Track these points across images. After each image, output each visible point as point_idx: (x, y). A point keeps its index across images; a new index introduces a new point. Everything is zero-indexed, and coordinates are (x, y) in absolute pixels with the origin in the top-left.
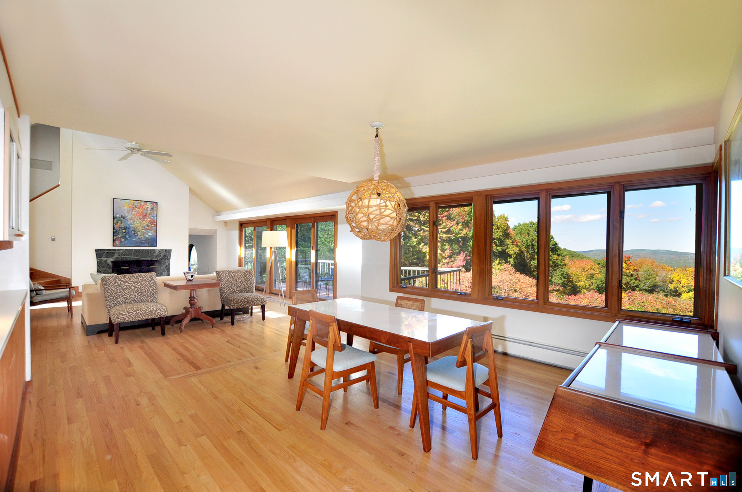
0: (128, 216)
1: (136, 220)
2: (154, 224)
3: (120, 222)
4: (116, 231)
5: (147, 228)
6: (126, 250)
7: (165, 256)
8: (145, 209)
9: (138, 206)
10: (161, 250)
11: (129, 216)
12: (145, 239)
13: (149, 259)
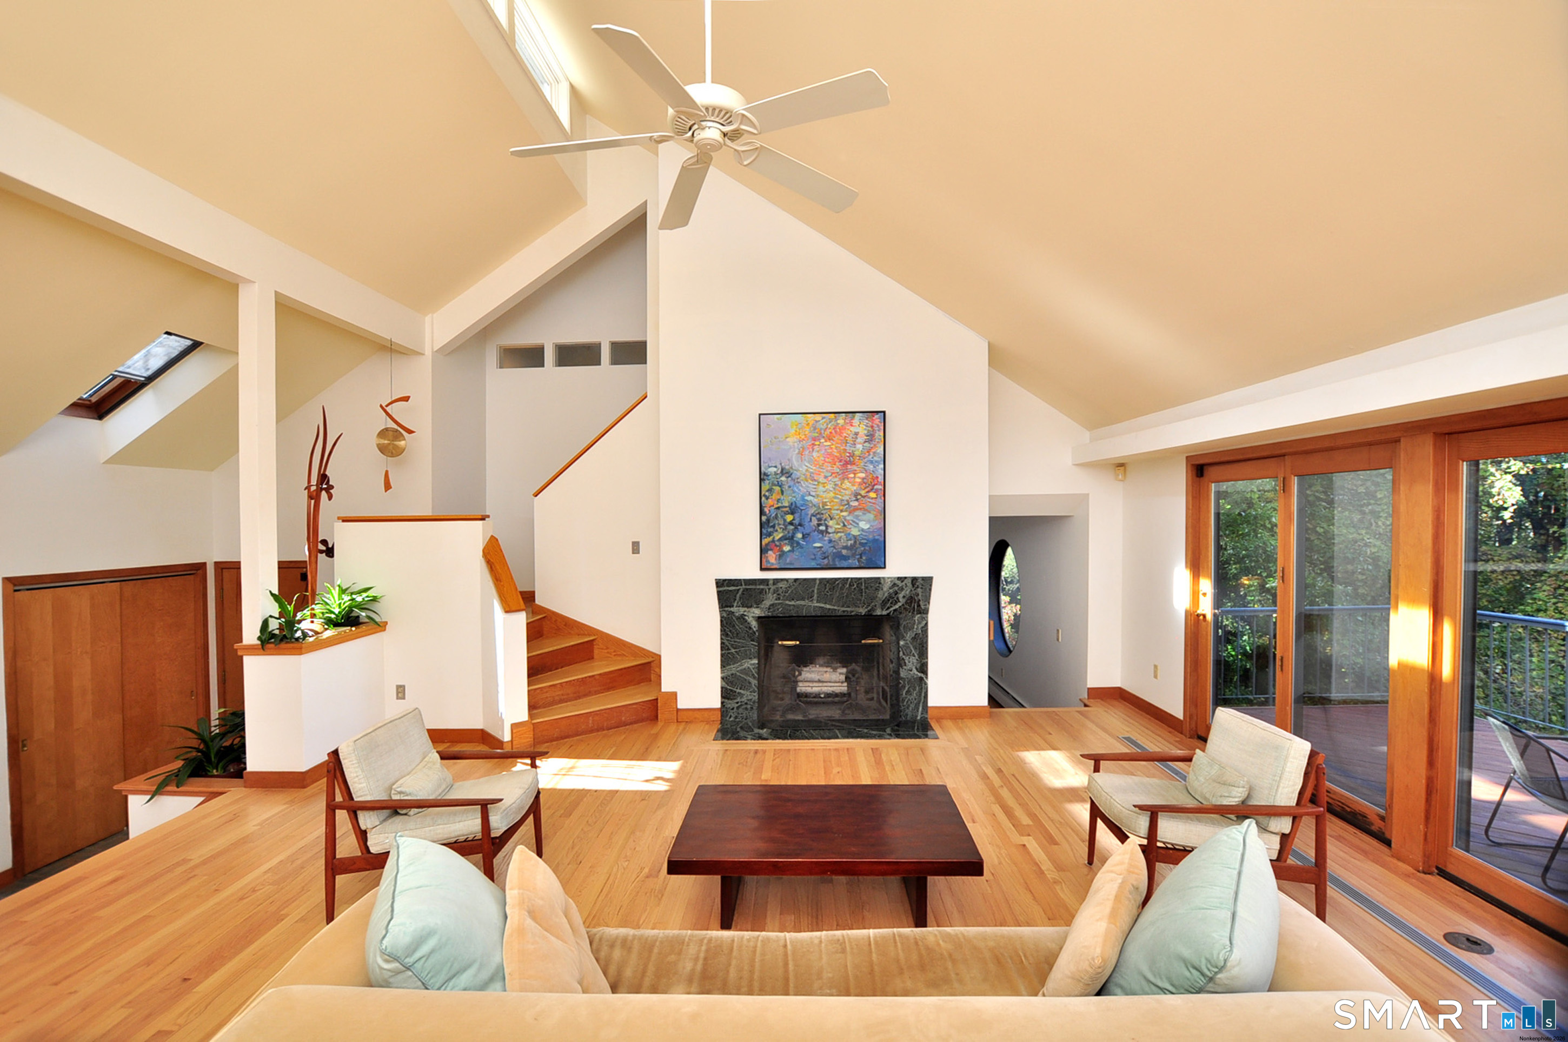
0: (801, 468)
1: (822, 480)
2: (876, 491)
3: (777, 488)
4: (768, 520)
5: (856, 504)
6: (796, 580)
7: (911, 600)
8: (849, 439)
9: (828, 432)
10: (899, 578)
11: (803, 469)
12: (850, 543)
13: (863, 611)
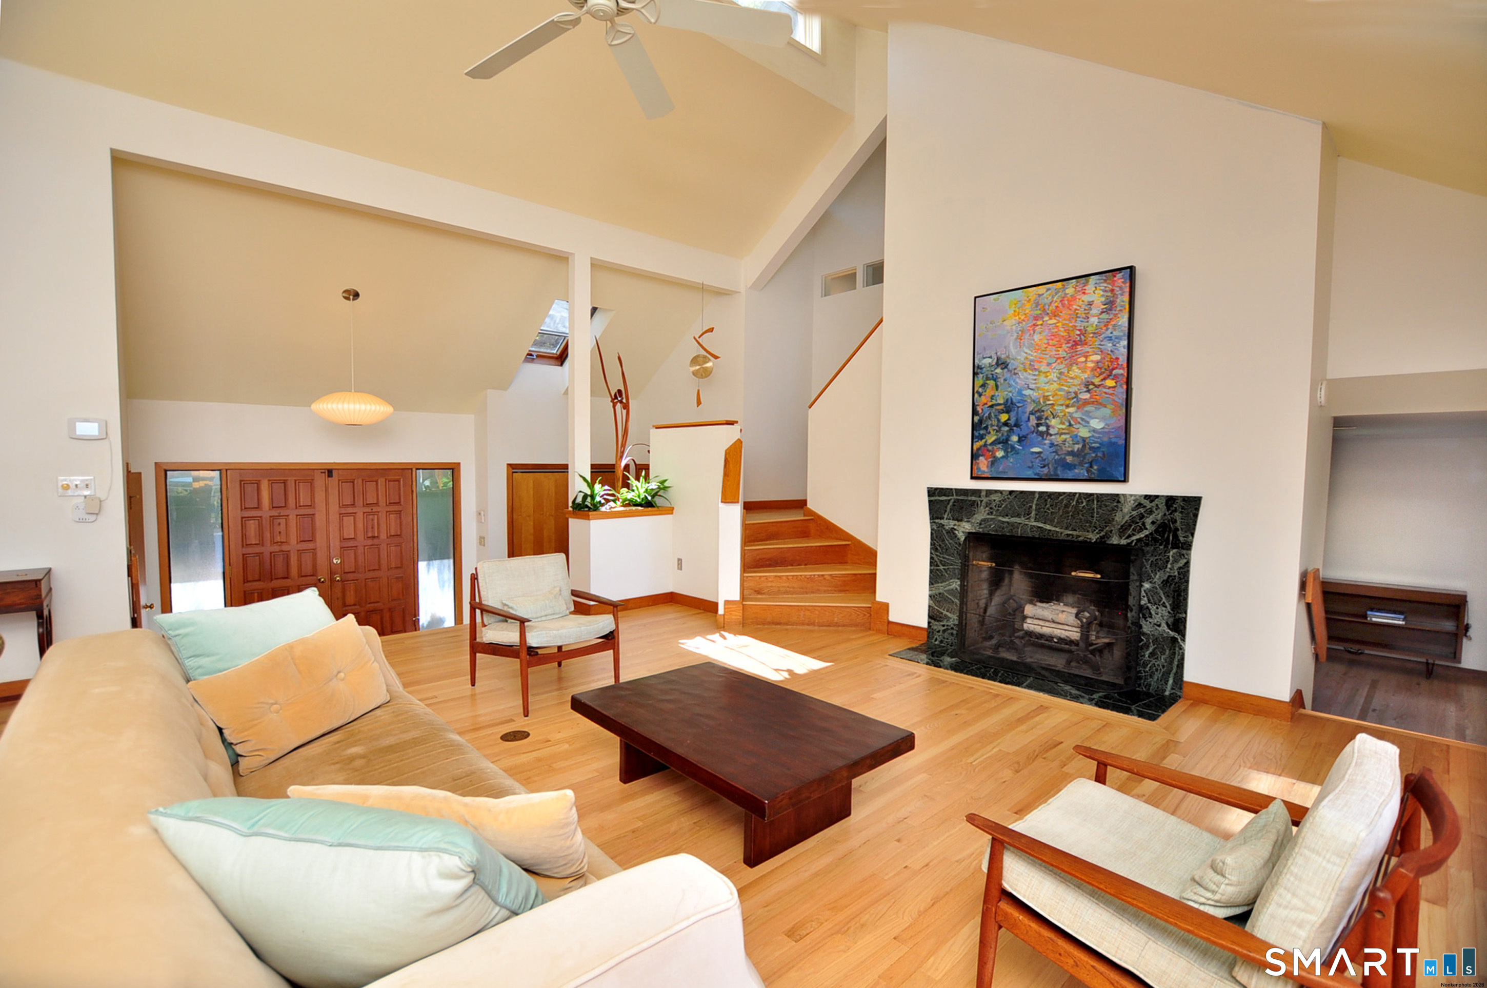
0: (1018, 355)
1: (1044, 368)
2: (1116, 377)
3: (991, 383)
4: (981, 421)
5: (1087, 396)
6: (1011, 492)
7: (1163, 528)
8: (1081, 312)
9: (1053, 307)
10: (1147, 497)
11: (1021, 357)
12: (1077, 447)
13: (1093, 537)
